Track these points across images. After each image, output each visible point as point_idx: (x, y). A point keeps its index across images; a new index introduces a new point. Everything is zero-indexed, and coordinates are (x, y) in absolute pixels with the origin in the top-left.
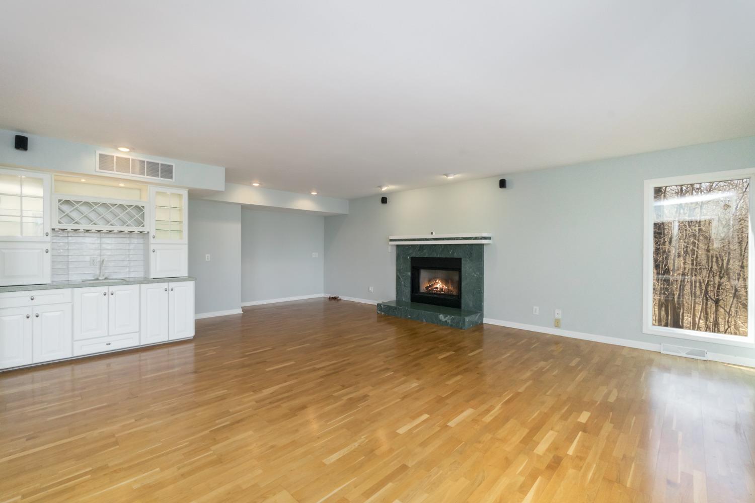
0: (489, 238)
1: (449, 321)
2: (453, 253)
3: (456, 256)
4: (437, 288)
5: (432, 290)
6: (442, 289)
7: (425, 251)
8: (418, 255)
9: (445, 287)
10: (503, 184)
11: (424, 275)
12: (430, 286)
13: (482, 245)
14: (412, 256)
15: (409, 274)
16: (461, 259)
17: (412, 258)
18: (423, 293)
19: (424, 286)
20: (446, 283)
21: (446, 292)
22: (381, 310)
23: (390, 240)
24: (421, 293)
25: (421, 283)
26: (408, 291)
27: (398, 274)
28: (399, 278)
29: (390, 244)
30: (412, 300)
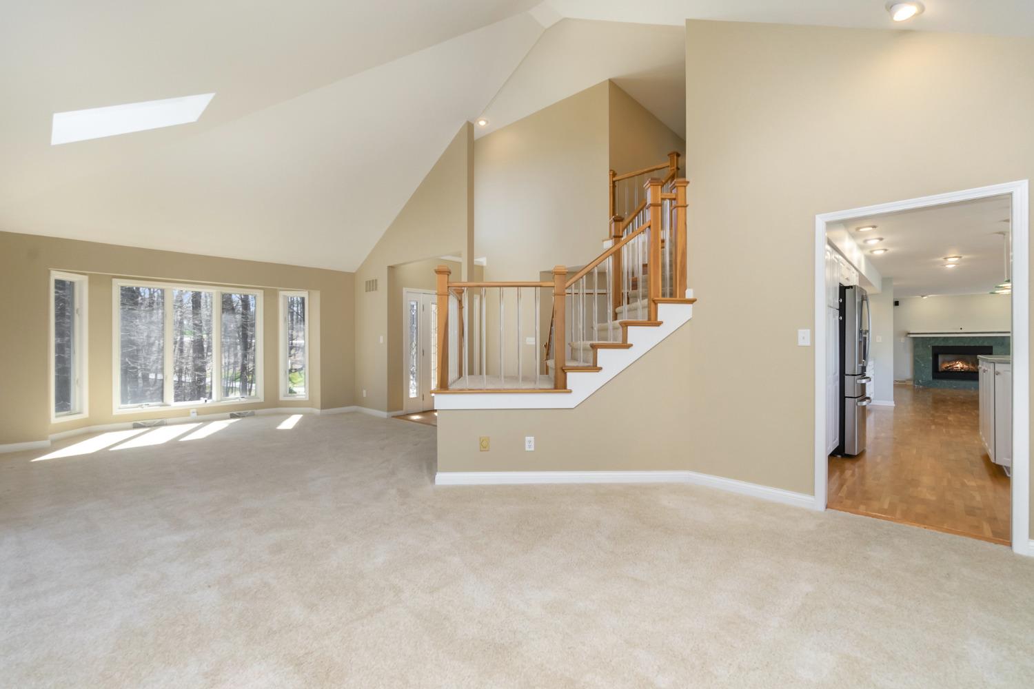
2: (983, 342)
3: (986, 344)
4: (958, 367)
5: (953, 369)
6: (962, 368)
9: (965, 366)
11: (941, 358)
12: (950, 366)
14: (934, 345)
15: (931, 358)
16: (992, 346)
17: (934, 347)
18: (944, 371)
19: (944, 366)
20: (967, 363)
21: (966, 370)
22: (919, 383)
23: (909, 334)
24: (942, 372)
25: (940, 364)
26: (929, 370)
27: (917, 358)
28: (918, 362)
29: (906, 336)
30: (934, 377)
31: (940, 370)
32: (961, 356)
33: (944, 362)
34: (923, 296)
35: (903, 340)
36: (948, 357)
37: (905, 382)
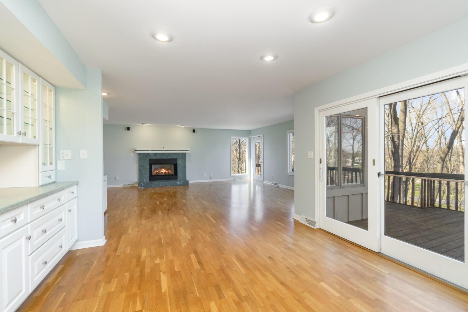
0: (188, 151)
1: (182, 184)
2: (173, 156)
3: (175, 158)
4: (162, 172)
5: (160, 173)
6: (165, 173)
7: (158, 156)
8: (154, 158)
9: (166, 172)
10: (194, 131)
11: (154, 167)
12: (158, 172)
13: (186, 153)
14: (150, 158)
15: (148, 167)
16: (177, 159)
17: (150, 160)
18: (155, 176)
19: (155, 172)
20: (167, 170)
21: (167, 174)
22: (141, 186)
23: (136, 151)
24: (154, 176)
25: (153, 171)
26: (147, 176)
27: (140, 168)
28: (141, 170)
29: (134, 152)
30: (150, 180)
31: (153, 175)
32: (163, 166)
33: (155, 170)
34: (143, 124)
35: (132, 155)
36: (157, 166)
37: (134, 184)
